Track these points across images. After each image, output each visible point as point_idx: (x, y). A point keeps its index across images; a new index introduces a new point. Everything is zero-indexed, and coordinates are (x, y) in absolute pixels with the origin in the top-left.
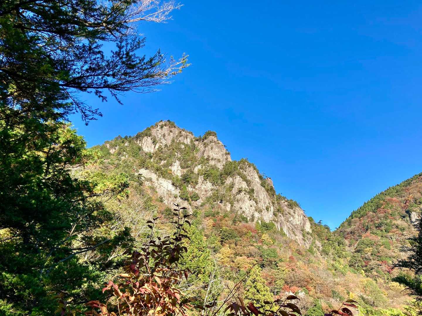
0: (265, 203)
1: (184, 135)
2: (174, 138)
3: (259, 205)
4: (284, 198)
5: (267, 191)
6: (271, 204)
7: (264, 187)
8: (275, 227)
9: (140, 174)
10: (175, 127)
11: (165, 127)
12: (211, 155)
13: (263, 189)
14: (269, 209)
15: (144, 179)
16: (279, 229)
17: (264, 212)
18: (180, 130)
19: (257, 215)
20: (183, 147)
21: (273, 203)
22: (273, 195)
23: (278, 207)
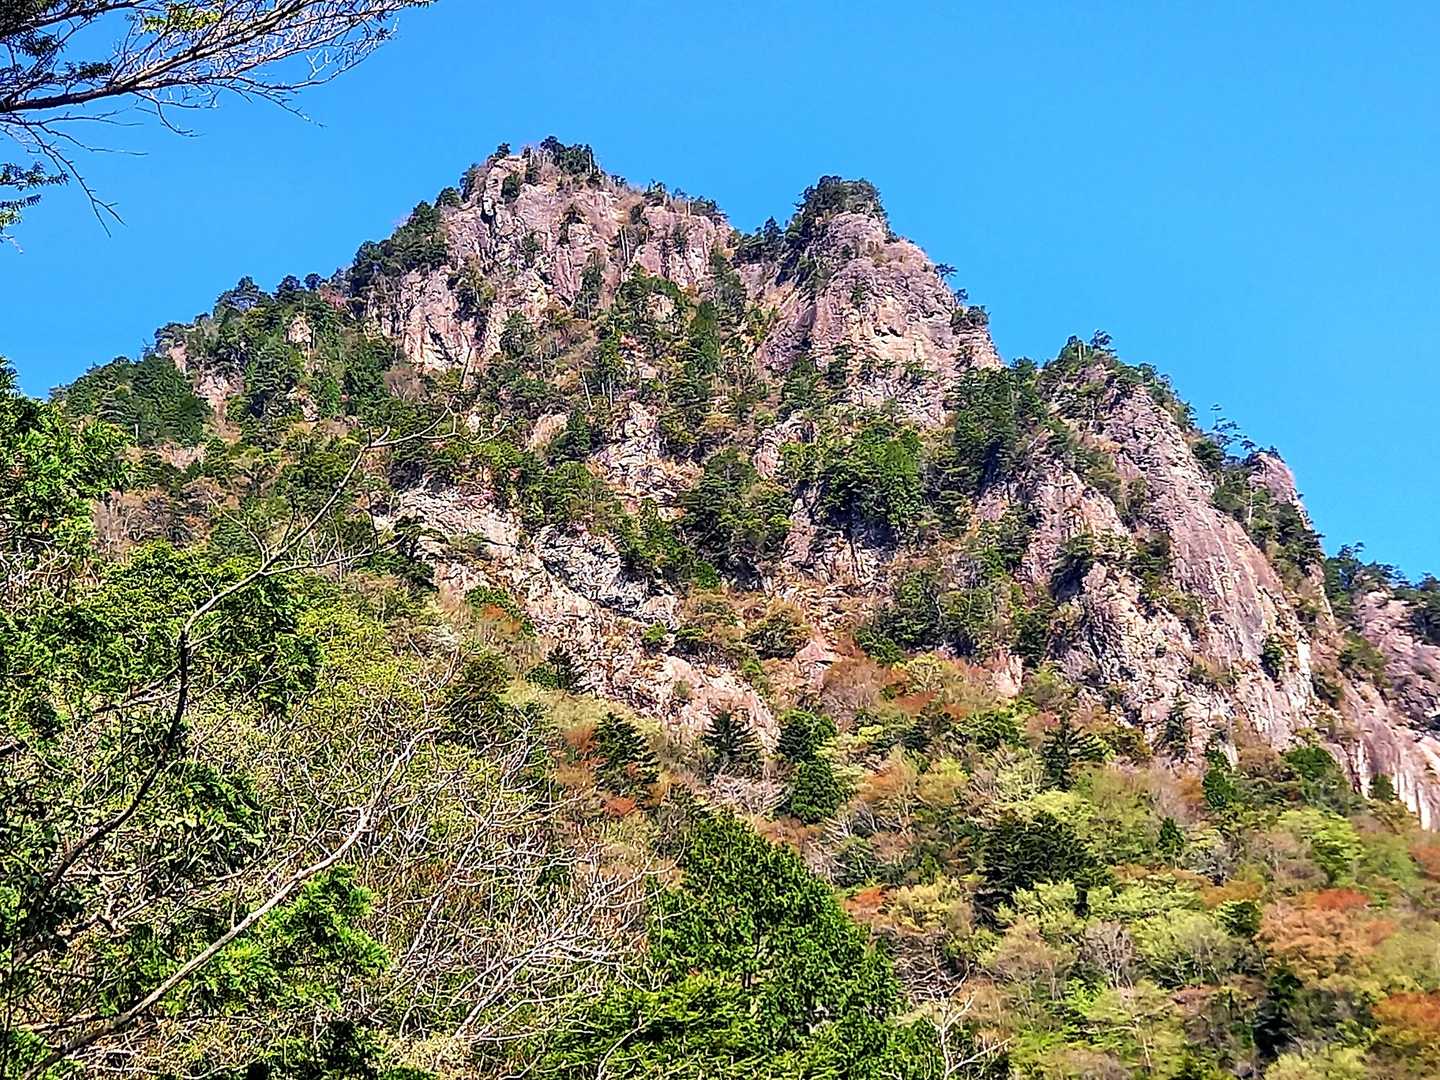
0: (1252, 620)
1: (666, 227)
2: (595, 254)
3: (1216, 641)
4: (1382, 574)
5: (1260, 537)
6: (1294, 621)
7: (1239, 515)
8: (1331, 773)
9: (406, 521)
10: (593, 181)
11: (530, 190)
12: (856, 339)
13: (1234, 529)
14: (1286, 656)
15: (435, 548)
16: (1365, 782)
17: (1253, 687)
18: (636, 200)
19: (1202, 709)
20: (665, 308)
21: (1307, 617)
22: (1302, 564)
23: (1343, 644)
